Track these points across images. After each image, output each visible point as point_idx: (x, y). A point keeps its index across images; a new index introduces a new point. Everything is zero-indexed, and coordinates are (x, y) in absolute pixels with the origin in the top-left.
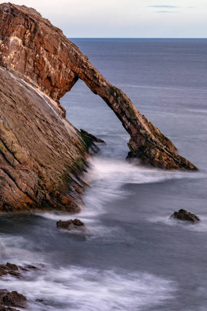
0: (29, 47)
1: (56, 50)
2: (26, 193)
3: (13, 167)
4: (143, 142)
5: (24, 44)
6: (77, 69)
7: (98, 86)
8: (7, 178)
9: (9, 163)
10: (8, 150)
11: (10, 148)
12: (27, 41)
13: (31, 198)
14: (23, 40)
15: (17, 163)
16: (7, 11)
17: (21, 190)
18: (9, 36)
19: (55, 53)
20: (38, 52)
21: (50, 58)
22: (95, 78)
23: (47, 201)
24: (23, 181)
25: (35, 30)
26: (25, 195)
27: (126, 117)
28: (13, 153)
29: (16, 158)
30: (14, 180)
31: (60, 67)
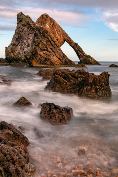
0: (52, 29)
1: (59, 31)
2: (59, 58)
3: (54, 47)
4: (85, 58)
5: (50, 28)
6: (65, 37)
7: (71, 43)
8: (52, 52)
9: (52, 46)
10: (52, 40)
11: (53, 39)
12: (51, 27)
13: (61, 61)
14: (50, 26)
15: (55, 46)
16: (45, 16)
17: (57, 57)
18: (46, 24)
19: (59, 32)
20: (54, 31)
21: (58, 33)
22: (70, 40)
23: (67, 62)
24: (58, 53)
25: (54, 23)
26: (59, 59)
27: (79, 51)
28: (54, 42)
29: (55, 44)
30: (55, 53)
31: (61, 37)
